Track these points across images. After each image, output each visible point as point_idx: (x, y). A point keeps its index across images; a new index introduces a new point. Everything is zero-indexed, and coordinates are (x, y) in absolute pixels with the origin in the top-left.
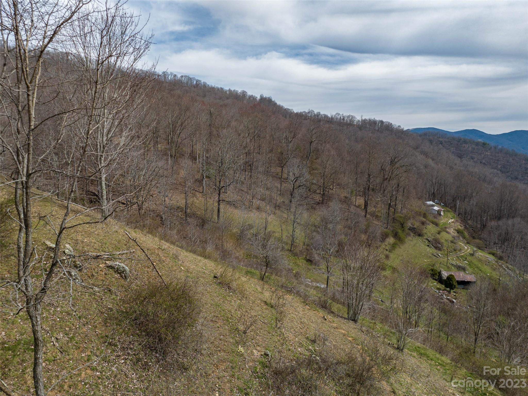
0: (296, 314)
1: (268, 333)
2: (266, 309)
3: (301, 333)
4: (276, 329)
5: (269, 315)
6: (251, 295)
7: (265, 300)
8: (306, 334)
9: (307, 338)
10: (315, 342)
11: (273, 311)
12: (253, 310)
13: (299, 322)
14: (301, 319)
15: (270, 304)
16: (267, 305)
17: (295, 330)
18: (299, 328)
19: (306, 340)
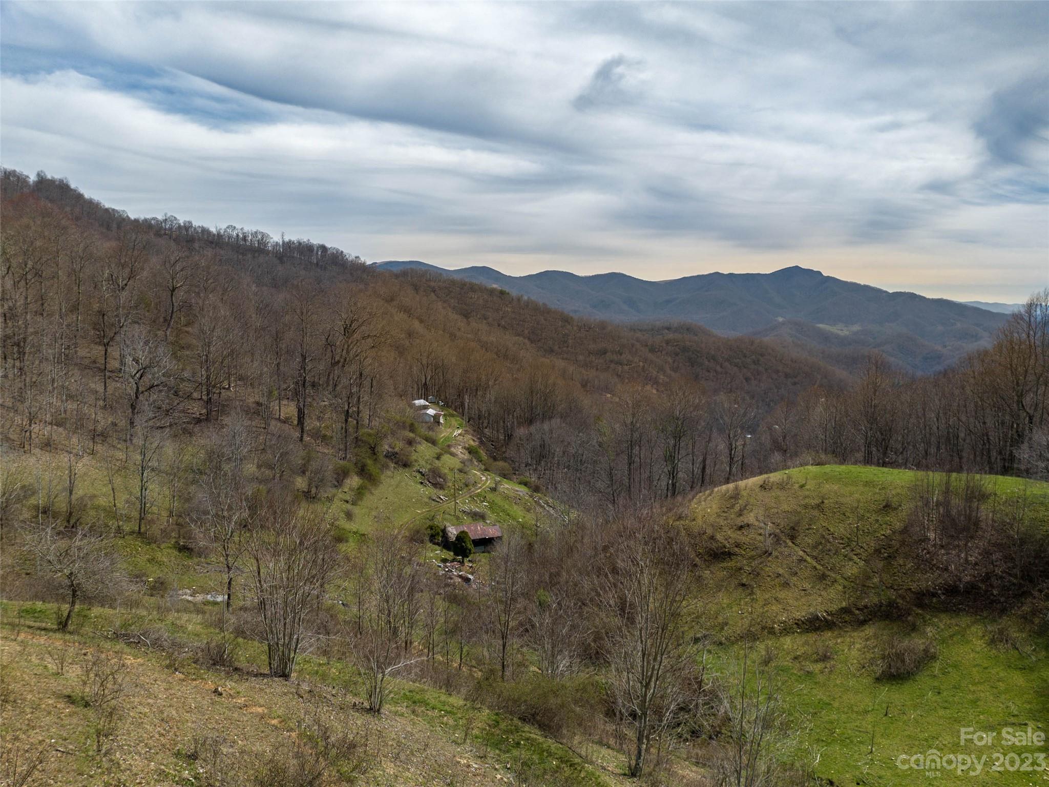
0: (149, 704)
1: (79, 774)
2: (70, 715)
3: (163, 745)
4: (98, 758)
5: (80, 729)
6: (28, 688)
7: (67, 692)
8: (175, 744)
9: (178, 754)
10: (196, 758)
11: (91, 713)
12: (33, 728)
13: (156, 721)
14: (162, 712)
15: (83, 698)
16: (73, 703)
17: (146, 744)
18: (157, 736)
19: (175, 760)
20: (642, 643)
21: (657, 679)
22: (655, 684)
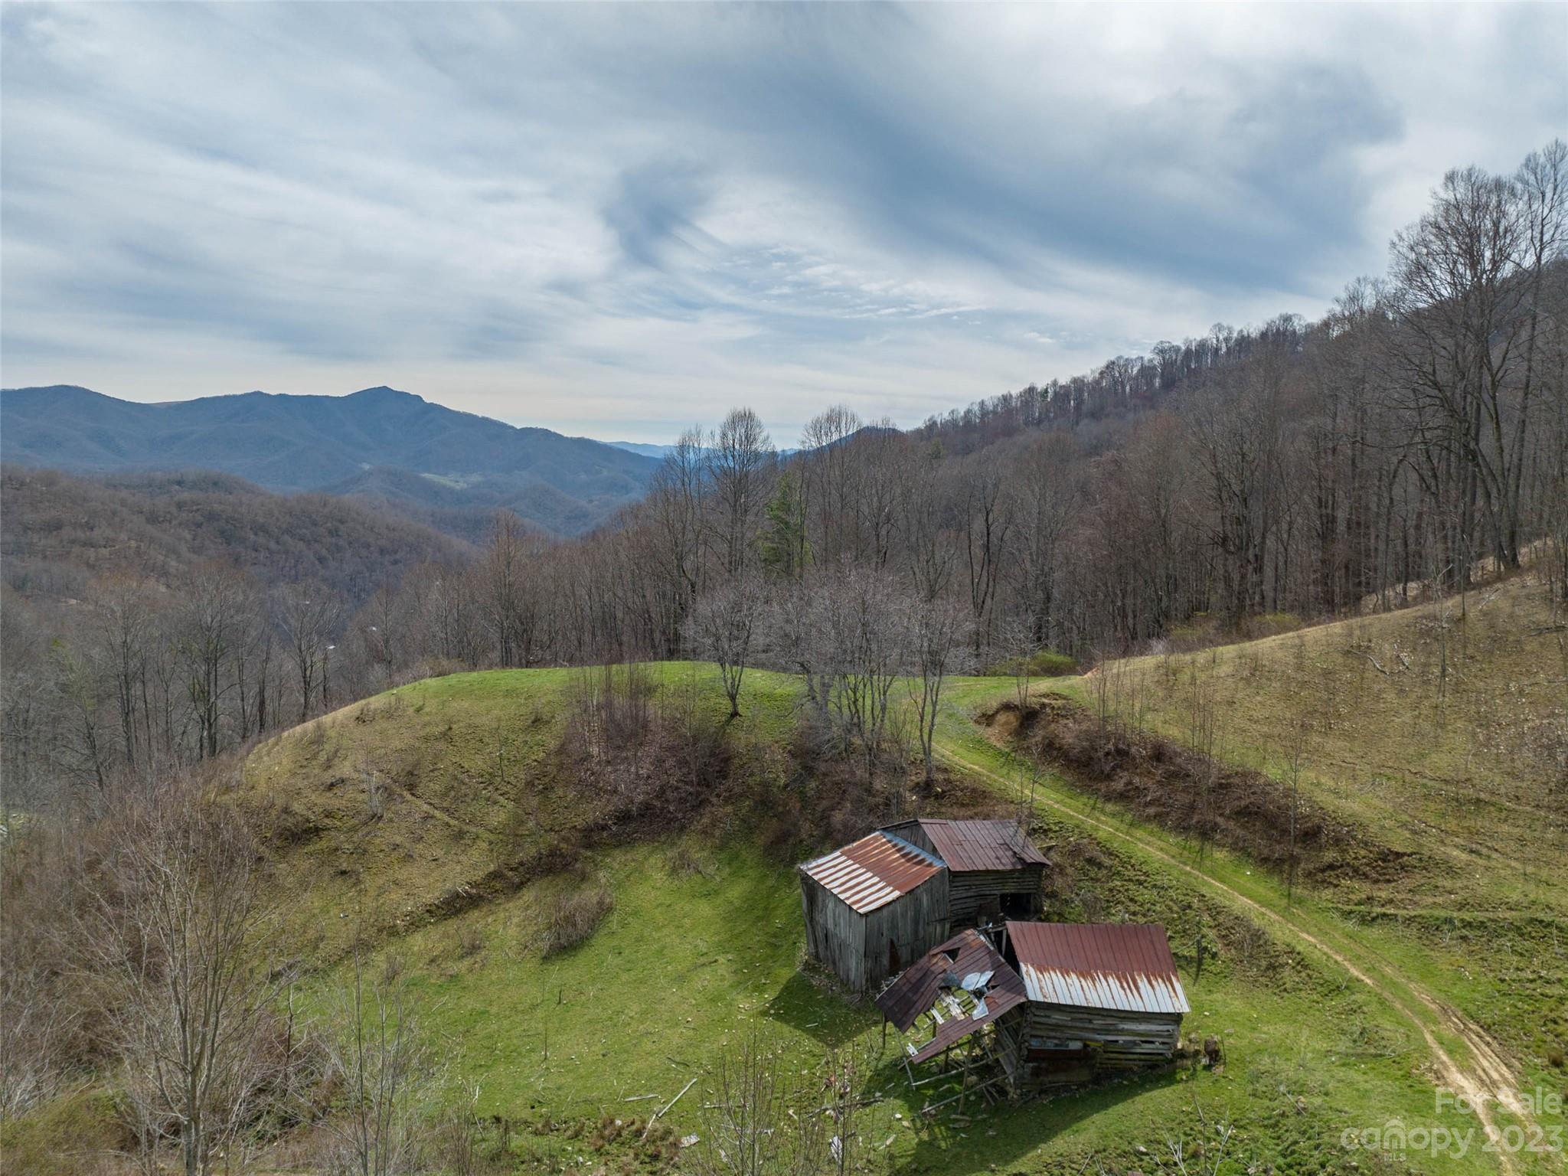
20: (178, 1001)
21: (212, 1055)
22: (210, 1064)
